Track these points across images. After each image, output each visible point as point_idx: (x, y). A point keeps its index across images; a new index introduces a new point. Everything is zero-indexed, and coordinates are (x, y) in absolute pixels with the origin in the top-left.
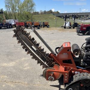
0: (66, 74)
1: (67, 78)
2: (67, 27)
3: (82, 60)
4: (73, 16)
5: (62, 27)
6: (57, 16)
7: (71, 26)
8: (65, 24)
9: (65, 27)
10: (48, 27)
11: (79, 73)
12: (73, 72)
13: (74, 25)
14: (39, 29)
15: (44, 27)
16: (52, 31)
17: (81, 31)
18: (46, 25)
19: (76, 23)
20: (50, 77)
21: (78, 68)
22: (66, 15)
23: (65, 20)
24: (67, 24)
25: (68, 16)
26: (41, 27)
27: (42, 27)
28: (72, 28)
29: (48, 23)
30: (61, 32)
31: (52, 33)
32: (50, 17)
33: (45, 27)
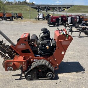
0: (23, 63)
1: (24, 67)
2: (41, 19)
3: (38, 49)
4: (45, 7)
5: (35, 18)
6: (32, 7)
7: (44, 17)
8: (38, 15)
9: (39, 19)
10: (22, 19)
11: (37, 60)
12: (32, 60)
13: (47, 17)
14: (12, 20)
15: (17, 18)
16: (26, 22)
17: (51, 23)
18: (20, 17)
19: (48, 15)
20: (8, 68)
21: (36, 56)
22: (39, 7)
23: (39, 12)
24: (40, 16)
25: (40, 7)
26: (14, 19)
27: (16, 18)
28: (45, 19)
29: (22, 14)
30: (34, 23)
31: (25, 24)
32: (25, 8)
33: (19, 19)
